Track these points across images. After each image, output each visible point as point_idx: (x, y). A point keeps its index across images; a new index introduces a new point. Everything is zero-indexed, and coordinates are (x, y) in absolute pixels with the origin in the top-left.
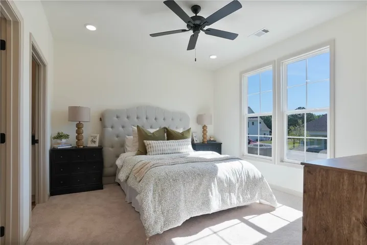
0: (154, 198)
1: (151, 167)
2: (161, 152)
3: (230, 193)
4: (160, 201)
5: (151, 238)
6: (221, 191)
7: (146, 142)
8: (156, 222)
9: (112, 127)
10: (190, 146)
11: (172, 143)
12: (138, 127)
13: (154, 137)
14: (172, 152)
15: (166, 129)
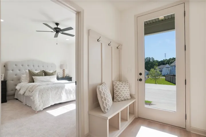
0: (39, 97)
1: (37, 86)
2: (42, 81)
3: (70, 94)
4: (41, 98)
5: (37, 111)
6: (66, 93)
7: (34, 77)
8: (40, 105)
9: (12, 70)
10: (56, 79)
11: (47, 77)
12: (29, 70)
13: (37, 75)
14: (47, 81)
15: (44, 71)
